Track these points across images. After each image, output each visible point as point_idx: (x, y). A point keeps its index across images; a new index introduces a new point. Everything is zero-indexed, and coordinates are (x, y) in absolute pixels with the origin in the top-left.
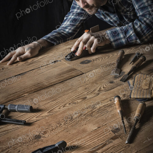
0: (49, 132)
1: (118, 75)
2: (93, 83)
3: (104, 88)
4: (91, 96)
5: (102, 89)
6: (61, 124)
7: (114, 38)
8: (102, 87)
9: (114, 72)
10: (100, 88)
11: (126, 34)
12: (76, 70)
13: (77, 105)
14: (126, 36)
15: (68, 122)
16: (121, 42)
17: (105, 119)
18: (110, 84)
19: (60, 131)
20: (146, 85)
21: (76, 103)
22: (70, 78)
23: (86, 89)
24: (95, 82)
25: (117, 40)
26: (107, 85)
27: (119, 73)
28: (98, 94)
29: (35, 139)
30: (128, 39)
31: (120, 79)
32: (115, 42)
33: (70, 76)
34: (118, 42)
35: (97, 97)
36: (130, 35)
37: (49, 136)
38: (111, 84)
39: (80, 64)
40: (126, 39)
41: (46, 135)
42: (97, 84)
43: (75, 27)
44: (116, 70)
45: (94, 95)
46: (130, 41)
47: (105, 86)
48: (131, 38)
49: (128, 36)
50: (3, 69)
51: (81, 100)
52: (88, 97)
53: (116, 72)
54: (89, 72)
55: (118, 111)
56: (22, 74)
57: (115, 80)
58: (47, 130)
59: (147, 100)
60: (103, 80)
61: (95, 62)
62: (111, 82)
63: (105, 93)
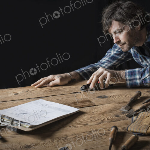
0: (40, 145)
1: (126, 111)
2: (100, 114)
3: (108, 119)
4: (92, 124)
5: (106, 120)
6: (54, 141)
7: (130, 77)
8: (106, 118)
9: (123, 108)
10: (104, 119)
11: (142, 76)
12: (90, 101)
13: (76, 128)
14: (142, 78)
15: (61, 140)
16: (135, 83)
17: (95, 143)
18: (115, 117)
19: (50, 146)
20: (147, 122)
21: (76, 127)
22: (82, 107)
23: (91, 117)
24: (103, 113)
25: (132, 80)
26: (112, 118)
27: (128, 110)
28: (100, 123)
29: (25, 148)
30: (142, 81)
31: (127, 114)
32: (130, 81)
33: (82, 106)
34: (133, 81)
35: (98, 125)
36: (145, 77)
37: (38, 148)
38: (117, 117)
39: (96, 98)
40: (141, 81)
41: (36, 147)
42: (104, 115)
43: (112, 64)
44: (127, 106)
45: (96, 124)
46: (145, 83)
47: (109, 118)
48: (146, 80)
49: (143, 78)
50: (27, 91)
51: (82, 125)
52: (89, 124)
53: (125, 108)
54: (101, 105)
55: (110, 139)
56: (41, 97)
57: (122, 114)
58: (39, 143)
59: (143, 135)
60: (111, 113)
61: (111, 98)
62: (117, 116)
63: (107, 124)
